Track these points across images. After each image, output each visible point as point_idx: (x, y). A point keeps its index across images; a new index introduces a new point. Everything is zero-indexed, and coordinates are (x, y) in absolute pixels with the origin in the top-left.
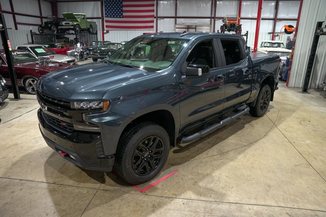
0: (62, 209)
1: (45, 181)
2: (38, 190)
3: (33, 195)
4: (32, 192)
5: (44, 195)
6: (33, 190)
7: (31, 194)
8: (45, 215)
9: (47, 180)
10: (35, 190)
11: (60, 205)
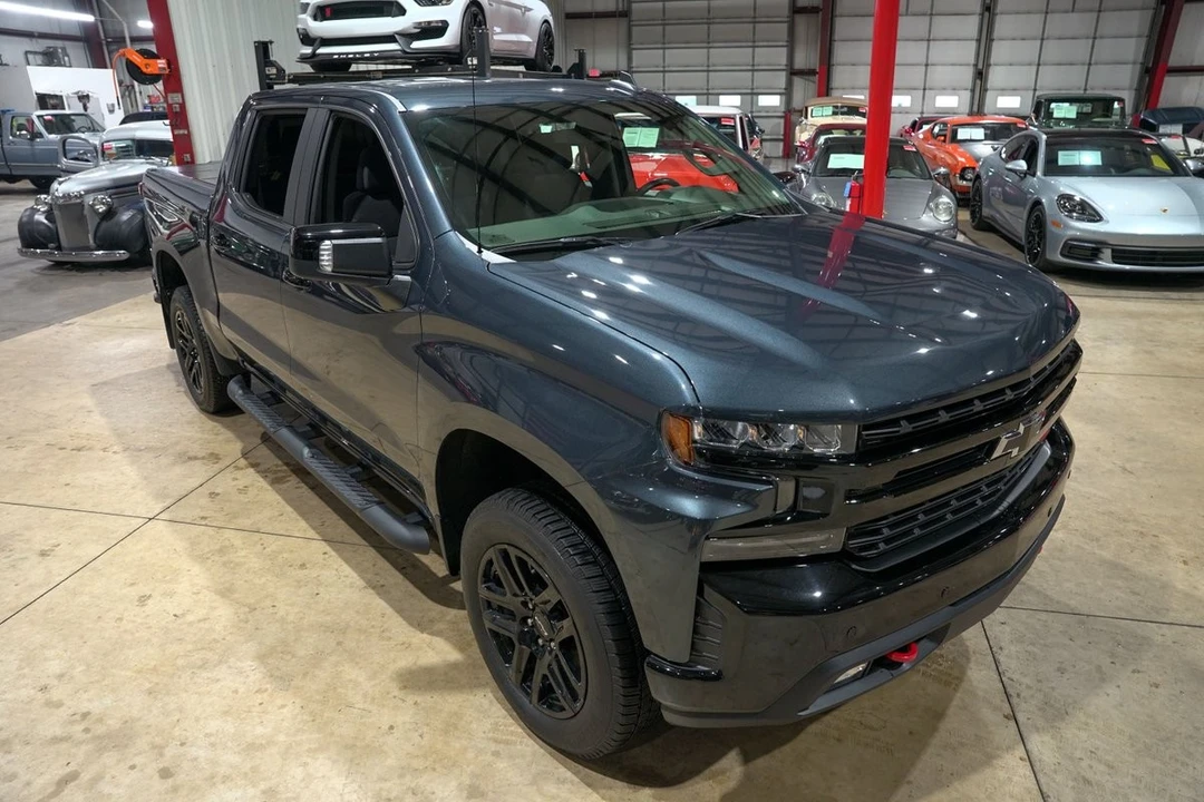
0: (1109, 660)
1: (1020, 752)
2: (1078, 754)
3: (1110, 758)
4: (1102, 768)
5: (1087, 724)
6: (1091, 767)
7: (1111, 767)
8: (1159, 690)
9: (1009, 748)
10: (1084, 764)
11: (1099, 668)
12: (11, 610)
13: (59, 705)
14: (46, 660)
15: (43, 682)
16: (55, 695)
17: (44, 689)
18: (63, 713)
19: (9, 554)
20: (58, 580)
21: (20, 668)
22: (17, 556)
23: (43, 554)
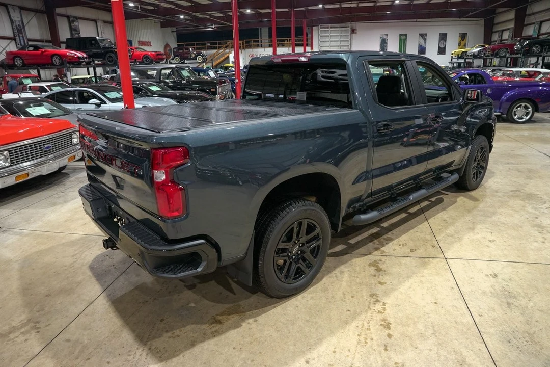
12: (529, 265)
13: (543, 238)
14: (535, 247)
15: (542, 243)
16: (542, 240)
17: (543, 242)
18: (544, 236)
19: (505, 287)
20: (504, 263)
21: (544, 250)
22: (504, 283)
23: (495, 276)
